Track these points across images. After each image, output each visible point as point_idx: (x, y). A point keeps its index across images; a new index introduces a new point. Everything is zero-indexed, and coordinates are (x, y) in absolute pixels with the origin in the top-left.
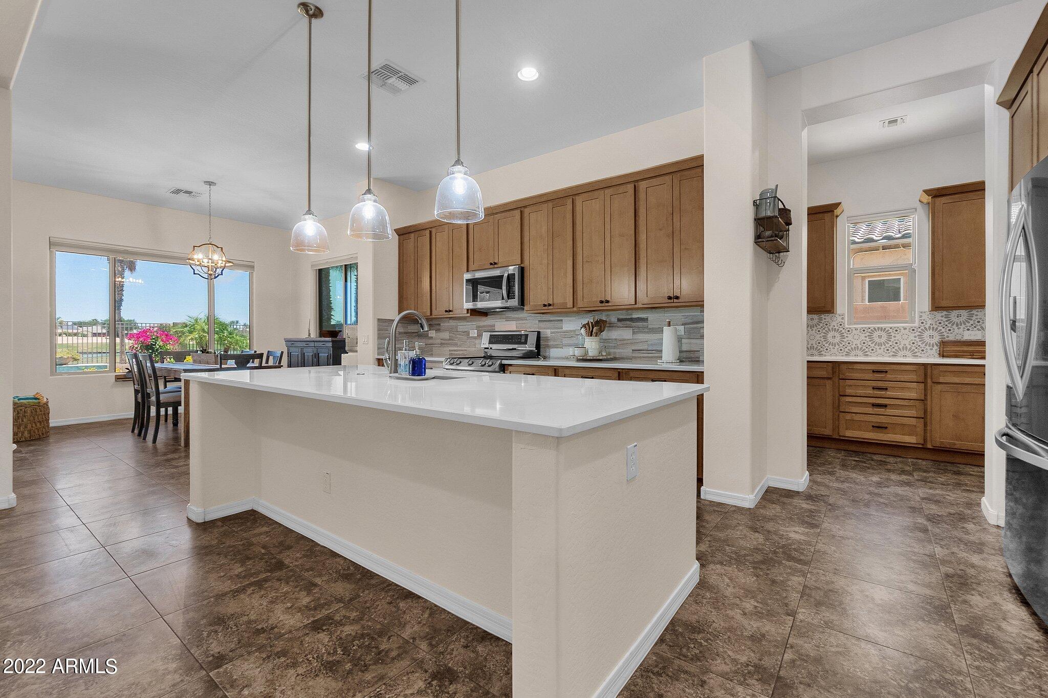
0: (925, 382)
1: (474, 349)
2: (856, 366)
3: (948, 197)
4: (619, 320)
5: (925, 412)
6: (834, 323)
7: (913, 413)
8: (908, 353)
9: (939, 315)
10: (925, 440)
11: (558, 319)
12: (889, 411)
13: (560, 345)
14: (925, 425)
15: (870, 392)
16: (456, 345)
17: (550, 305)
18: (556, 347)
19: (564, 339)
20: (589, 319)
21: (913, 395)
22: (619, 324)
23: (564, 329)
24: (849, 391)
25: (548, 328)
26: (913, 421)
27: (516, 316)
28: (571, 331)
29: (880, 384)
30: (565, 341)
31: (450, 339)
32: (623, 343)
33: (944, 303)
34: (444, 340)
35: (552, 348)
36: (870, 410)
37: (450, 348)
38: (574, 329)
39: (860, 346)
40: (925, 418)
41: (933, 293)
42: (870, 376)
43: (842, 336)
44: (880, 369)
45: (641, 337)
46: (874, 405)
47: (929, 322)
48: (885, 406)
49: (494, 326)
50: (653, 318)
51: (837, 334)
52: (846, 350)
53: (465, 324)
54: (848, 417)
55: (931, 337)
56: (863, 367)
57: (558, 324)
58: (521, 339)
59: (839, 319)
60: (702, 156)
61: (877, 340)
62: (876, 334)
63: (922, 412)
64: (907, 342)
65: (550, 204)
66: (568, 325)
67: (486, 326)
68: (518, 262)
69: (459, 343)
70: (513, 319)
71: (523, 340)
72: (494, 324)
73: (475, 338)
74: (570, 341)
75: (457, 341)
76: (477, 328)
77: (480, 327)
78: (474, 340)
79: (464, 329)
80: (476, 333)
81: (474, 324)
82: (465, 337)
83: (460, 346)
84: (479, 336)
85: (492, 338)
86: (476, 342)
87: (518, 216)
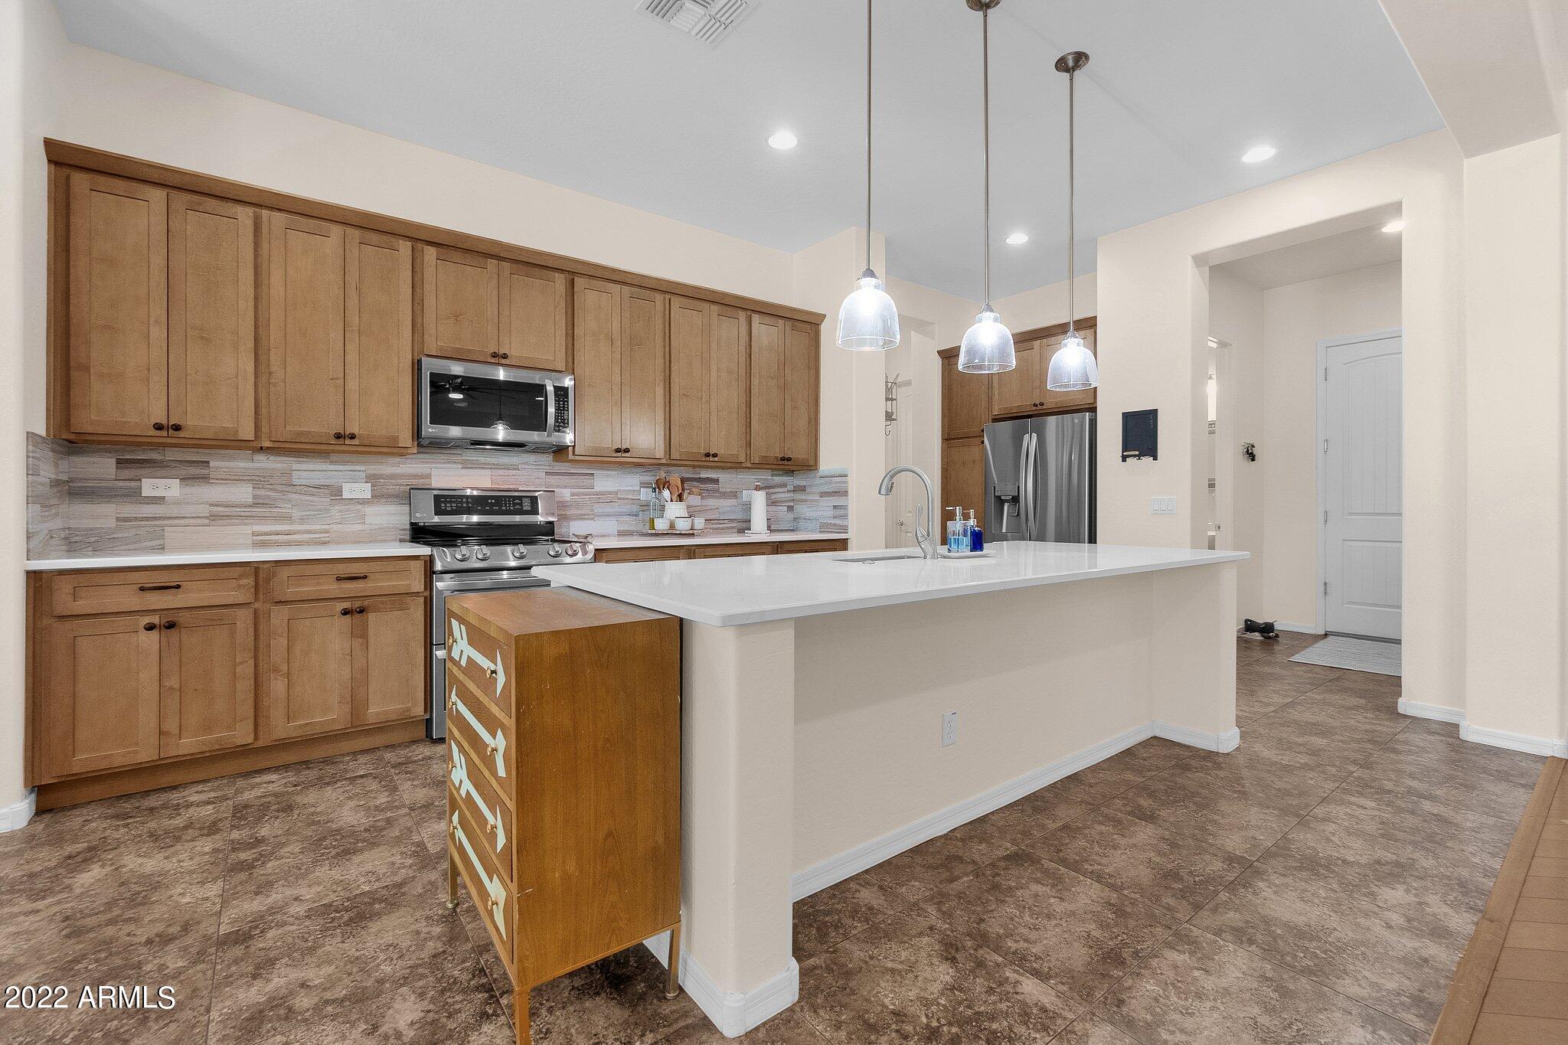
1: (359, 527)
11: (587, 472)
13: (588, 515)
16: (288, 518)
18: (581, 518)
19: (596, 506)
20: (649, 478)
23: (597, 489)
25: (565, 487)
28: (610, 493)
30: (598, 509)
31: (255, 505)
34: (226, 506)
35: (575, 519)
37: (258, 528)
38: (615, 489)
49: (429, 476)
53: (324, 466)
57: (586, 481)
58: (521, 504)
66: (606, 482)
67: (401, 476)
68: (561, 366)
69: (296, 514)
70: (483, 466)
71: (527, 506)
72: (427, 471)
73: (363, 502)
74: (607, 509)
75: (285, 508)
76: (371, 478)
77: (381, 476)
78: (360, 507)
79: (318, 478)
80: (364, 490)
81: (362, 468)
82: (324, 501)
83: (302, 520)
84: (377, 496)
85: (445, 502)
86: (369, 510)
87: (559, 283)
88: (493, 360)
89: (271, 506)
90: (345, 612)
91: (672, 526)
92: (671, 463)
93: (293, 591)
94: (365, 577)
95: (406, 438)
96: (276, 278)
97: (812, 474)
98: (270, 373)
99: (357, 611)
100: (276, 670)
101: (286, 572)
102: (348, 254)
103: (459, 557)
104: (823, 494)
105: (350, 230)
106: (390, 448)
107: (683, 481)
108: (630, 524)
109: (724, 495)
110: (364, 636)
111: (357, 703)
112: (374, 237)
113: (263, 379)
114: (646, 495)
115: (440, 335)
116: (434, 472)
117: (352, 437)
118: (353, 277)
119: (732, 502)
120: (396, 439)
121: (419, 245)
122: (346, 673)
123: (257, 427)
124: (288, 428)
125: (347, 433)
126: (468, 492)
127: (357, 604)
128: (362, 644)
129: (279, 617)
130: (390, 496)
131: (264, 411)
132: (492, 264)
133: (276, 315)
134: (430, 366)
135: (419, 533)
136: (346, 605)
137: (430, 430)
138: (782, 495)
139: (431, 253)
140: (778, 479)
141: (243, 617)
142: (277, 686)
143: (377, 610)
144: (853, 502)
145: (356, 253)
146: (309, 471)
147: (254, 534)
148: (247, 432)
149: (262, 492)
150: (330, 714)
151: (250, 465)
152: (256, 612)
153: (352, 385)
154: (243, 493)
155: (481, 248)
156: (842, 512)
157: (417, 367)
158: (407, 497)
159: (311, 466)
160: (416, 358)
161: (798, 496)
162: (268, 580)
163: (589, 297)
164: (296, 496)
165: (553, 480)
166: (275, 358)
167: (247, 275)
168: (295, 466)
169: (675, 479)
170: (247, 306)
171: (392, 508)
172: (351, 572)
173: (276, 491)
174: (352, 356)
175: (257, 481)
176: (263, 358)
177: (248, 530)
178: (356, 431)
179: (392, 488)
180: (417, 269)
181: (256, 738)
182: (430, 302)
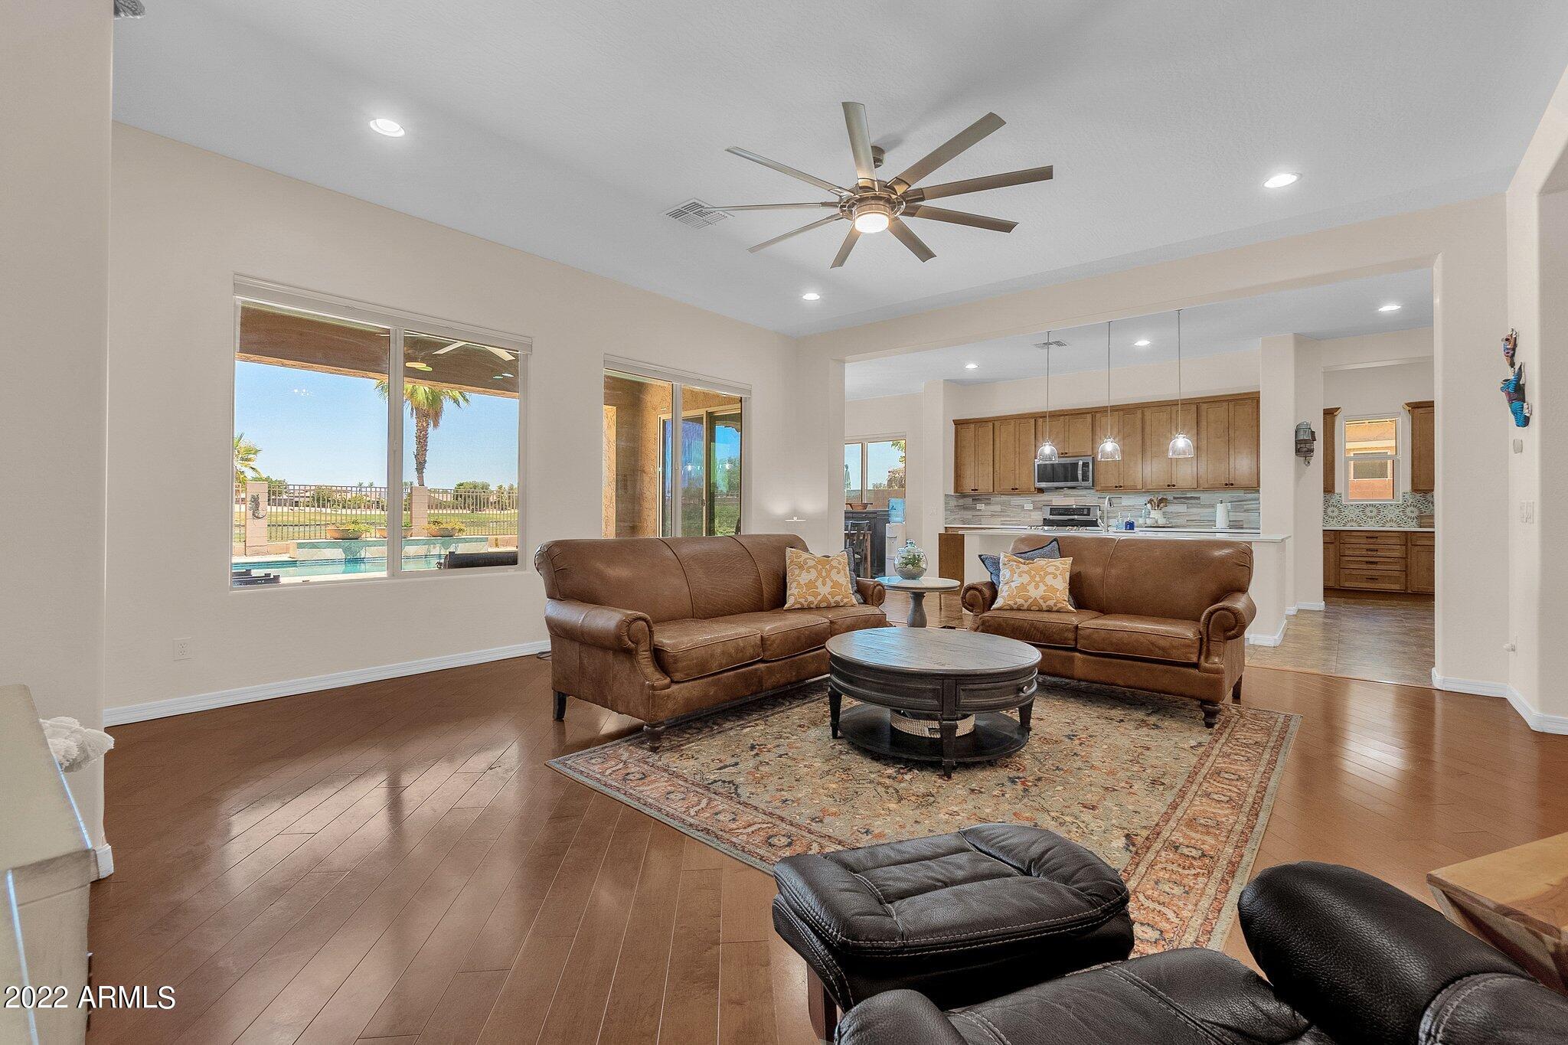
0: (1406, 545)
1: (1029, 519)
2: (1354, 534)
3: (1423, 409)
4: (1175, 498)
5: (1406, 567)
6: (1333, 501)
7: (1397, 567)
8: (1394, 524)
9: (1418, 496)
10: (1407, 588)
12: (1379, 567)
14: (1407, 575)
15: (1364, 552)
16: (1008, 516)
17: (1121, 487)
21: (1397, 554)
22: (1175, 501)
24: (1347, 552)
26: (1397, 574)
27: (1076, 493)
29: (1372, 547)
31: (1002, 512)
32: (1178, 514)
33: (1421, 487)
34: (995, 512)
36: (1365, 566)
37: (1001, 519)
39: (1355, 519)
40: (1406, 571)
41: (1413, 480)
42: (1364, 541)
43: (1340, 511)
44: (1372, 535)
45: (1194, 510)
46: (1367, 562)
47: (1411, 500)
48: (1376, 563)
49: (1051, 501)
50: (1205, 497)
51: (1336, 509)
52: (1343, 522)
54: (1347, 572)
55: (1412, 512)
56: (1359, 534)
58: (1083, 512)
59: (1337, 497)
60: (1259, 392)
61: (1369, 514)
62: (1368, 509)
63: (1404, 566)
64: (1393, 516)
65: (1121, 413)
67: (1042, 501)
68: (1090, 453)
69: (1012, 515)
70: (1072, 496)
71: (1085, 512)
72: (1051, 499)
73: (1029, 510)
75: (1009, 513)
76: (1033, 502)
77: (1036, 502)
78: (1029, 512)
79: (1019, 503)
80: (1031, 506)
81: (1031, 499)
82: (1019, 510)
84: (1035, 508)
85: (1053, 510)
86: (1033, 513)
87: (1089, 416)
88: (1062, 456)
89: (1006, 512)
91: (1157, 522)
92: (1151, 491)
95: (1032, 488)
96: (998, 441)
98: (996, 471)
102: (1016, 429)
109: (1202, 506)
116: (1054, 499)
117: (1017, 489)
118: (1017, 436)
121: (1037, 419)
123: (993, 488)
124: (1000, 488)
125: (1015, 488)
130: (1038, 509)
131: (995, 483)
133: (997, 453)
137: (1037, 484)
139: (1041, 421)
145: (1018, 428)
146: (1014, 500)
147: (1001, 521)
154: (998, 508)
158: (1041, 509)
159: (1017, 499)
163: (1102, 421)
164: (1012, 509)
166: (997, 467)
170: (991, 451)
171: (1038, 513)
173: (1007, 507)
175: (1002, 504)
176: (994, 467)
178: (1018, 487)
179: (1039, 506)
180: (1037, 427)
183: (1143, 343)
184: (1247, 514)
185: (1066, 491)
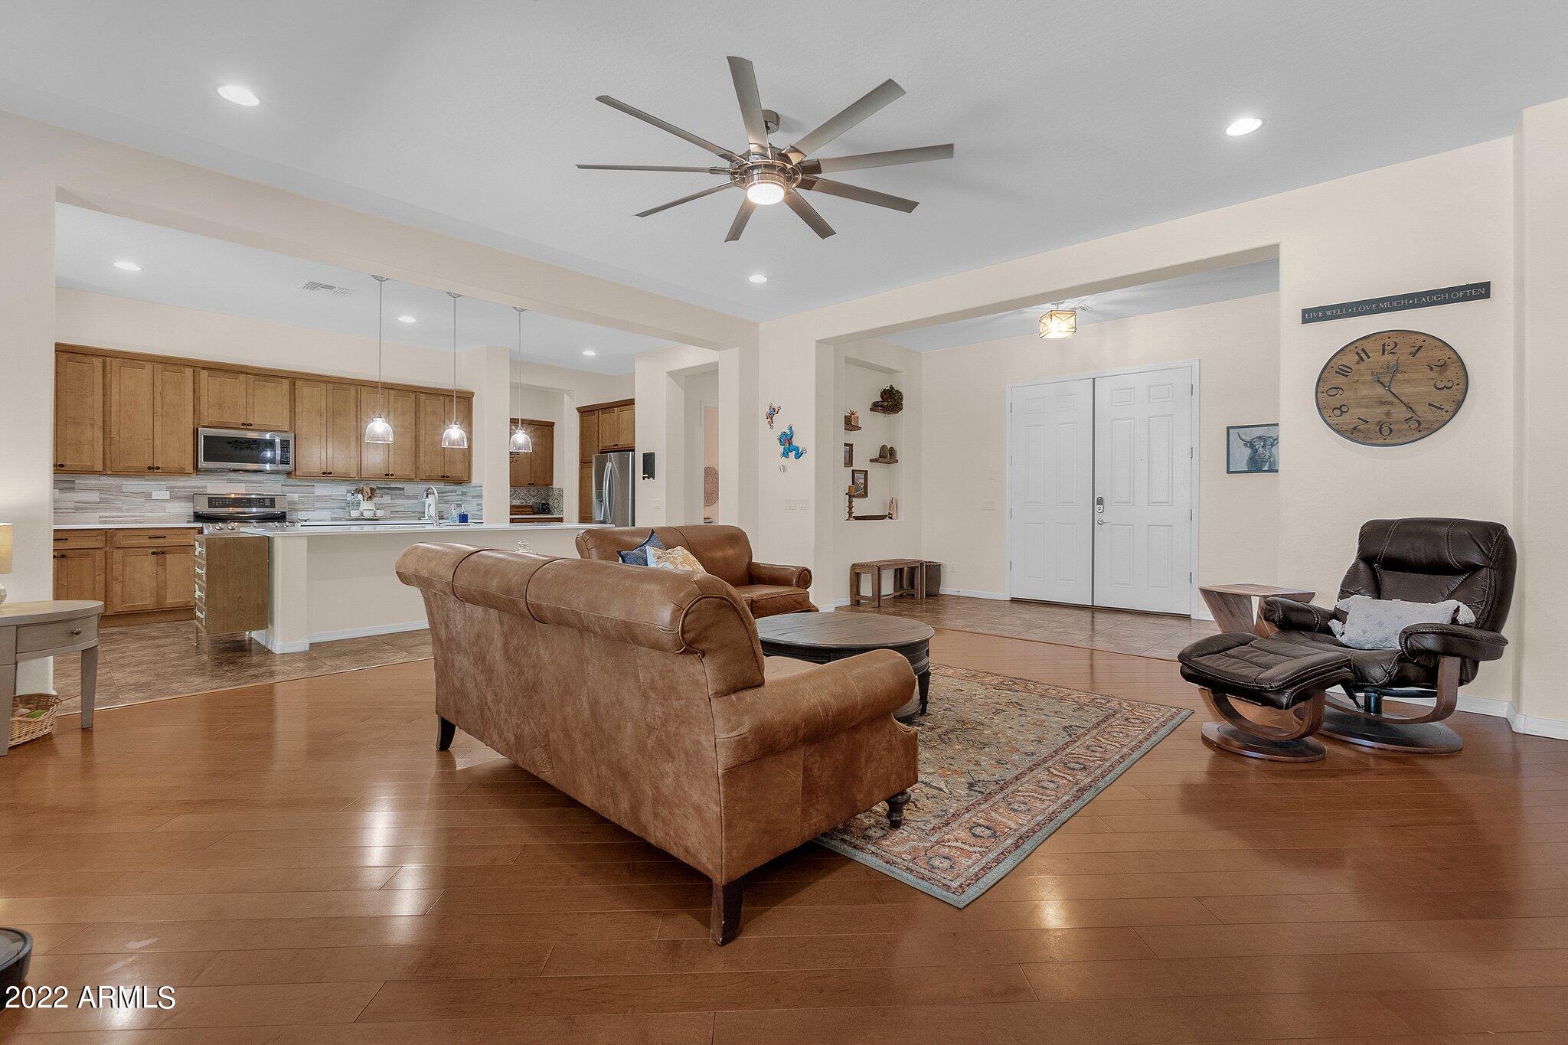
1: (162, 513)
11: (308, 484)
13: (308, 507)
16: (119, 509)
17: (330, 473)
18: (303, 509)
19: (316, 503)
20: (353, 488)
23: (316, 494)
25: (295, 493)
28: (325, 496)
30: (317, 505)
31: (101, 502)
34: (84, 503)
35: (299, 510)
37: (102, 514)
38: (330, 494)
45: (398, 502)
49: (206, 487)
53: (141, 483)
57: (310, 489)
58: (264, 502)
65: (330, 386)
66: (322, 490)
67: (189, 487)
68: (286, 428)
69: (125, 507)
70: (240, 481)
71: (268, 503)
72: (205, 484)
73: (165, 501)
74: (323, 505)
75: (119, 504)
76: (169, 488)
77: (175, 487)
78: (163, 504)
79: (139, 489)
80: (166, 495)
81: (164, 483)
82: (140, 500)
83: (128, 510)
84: (173, 498)
85: (213, 501)
86: (168, 505)
87: (286, 384)
88: (243, 427)
89: (109, 503)
90: (154, 553)
91: (362, 515)
92: (361, 479)
93: (125, 543)
94: (165, 537)
95: (189, 468)
96: (115, 391)
97: (469, 485)
98: (112, 438)
99: (160, 553)
100: (117, 579)
101: (121, 534)
102: (156, 378)
103: (230, 528)
104: (474, 497)
105: (156, 365)
106: (181, 473)
107: (372, 490)
108: (340, 513)
109: (408, 497)
110: (164, 565)
111: (160, 596)
112: (170, 367)
113: (108, 441)
114: (349, 497)
115: (209, 414)
116: (209, 485)
117: (158, 468)
118: (158, 389)
119: (416, 501)
120: (184, 469)
121: (198, 369)
122: (154, 584)
123: (104, 464)
124: (121, 465)
125: (155, 466)
126: (233, 496)
127: (160, 550)
128: (163, 569)
129: (118, 555)
130: (180, 498)
131: (108, 456)
132: (242, 377)
133: (114, 409)
134: (203, 432)
135: (198, 517)
136: (154, 550)
137: (202, 464)
138: (452, 498)
139: (204, 374)
140: (449, 488)
141: (99, 554)
142: (117, 588)
143: (171, 553)
144: (485, 501)
145: (160, 377)
146: (131, 485)
147: (100, 517)
148: (99, 467)
149: (103, 496)
150: (147, 602)
151: (98, 482)
152: (106, 552)
153: (158, 442)
154: (95, 496)
155: (235, 369)
156: (480, 507)
157: (196, 432)
158: (191, 498)
159: (133, 483)
160: (196, 427)
161: (464, 498)
162: (112, 537)
163: (304, 391)
164: (124, 498)
165: (286, 489)
166: (114, 431)
167: (99, 390)
168: (124, 483)
169: (367, 489)
170: (99, 405)
171: (183, 504)
172: (157, 534)
173: (113, 495)
174: (158, 427)
175: (101, 490)
176: (107, 430)
177: (97, 515)
178: (160, 466)
179: (182, 494)
180: (196, 381)
181: (106, 611)
182: (204, 399)
183: (407, 319)
184: (446, 505)
185: (233, 476)
